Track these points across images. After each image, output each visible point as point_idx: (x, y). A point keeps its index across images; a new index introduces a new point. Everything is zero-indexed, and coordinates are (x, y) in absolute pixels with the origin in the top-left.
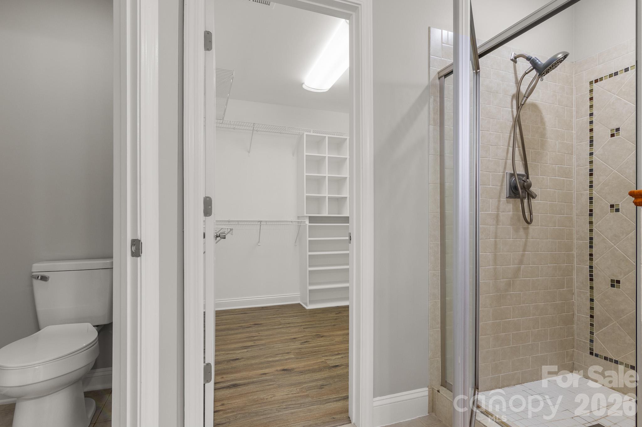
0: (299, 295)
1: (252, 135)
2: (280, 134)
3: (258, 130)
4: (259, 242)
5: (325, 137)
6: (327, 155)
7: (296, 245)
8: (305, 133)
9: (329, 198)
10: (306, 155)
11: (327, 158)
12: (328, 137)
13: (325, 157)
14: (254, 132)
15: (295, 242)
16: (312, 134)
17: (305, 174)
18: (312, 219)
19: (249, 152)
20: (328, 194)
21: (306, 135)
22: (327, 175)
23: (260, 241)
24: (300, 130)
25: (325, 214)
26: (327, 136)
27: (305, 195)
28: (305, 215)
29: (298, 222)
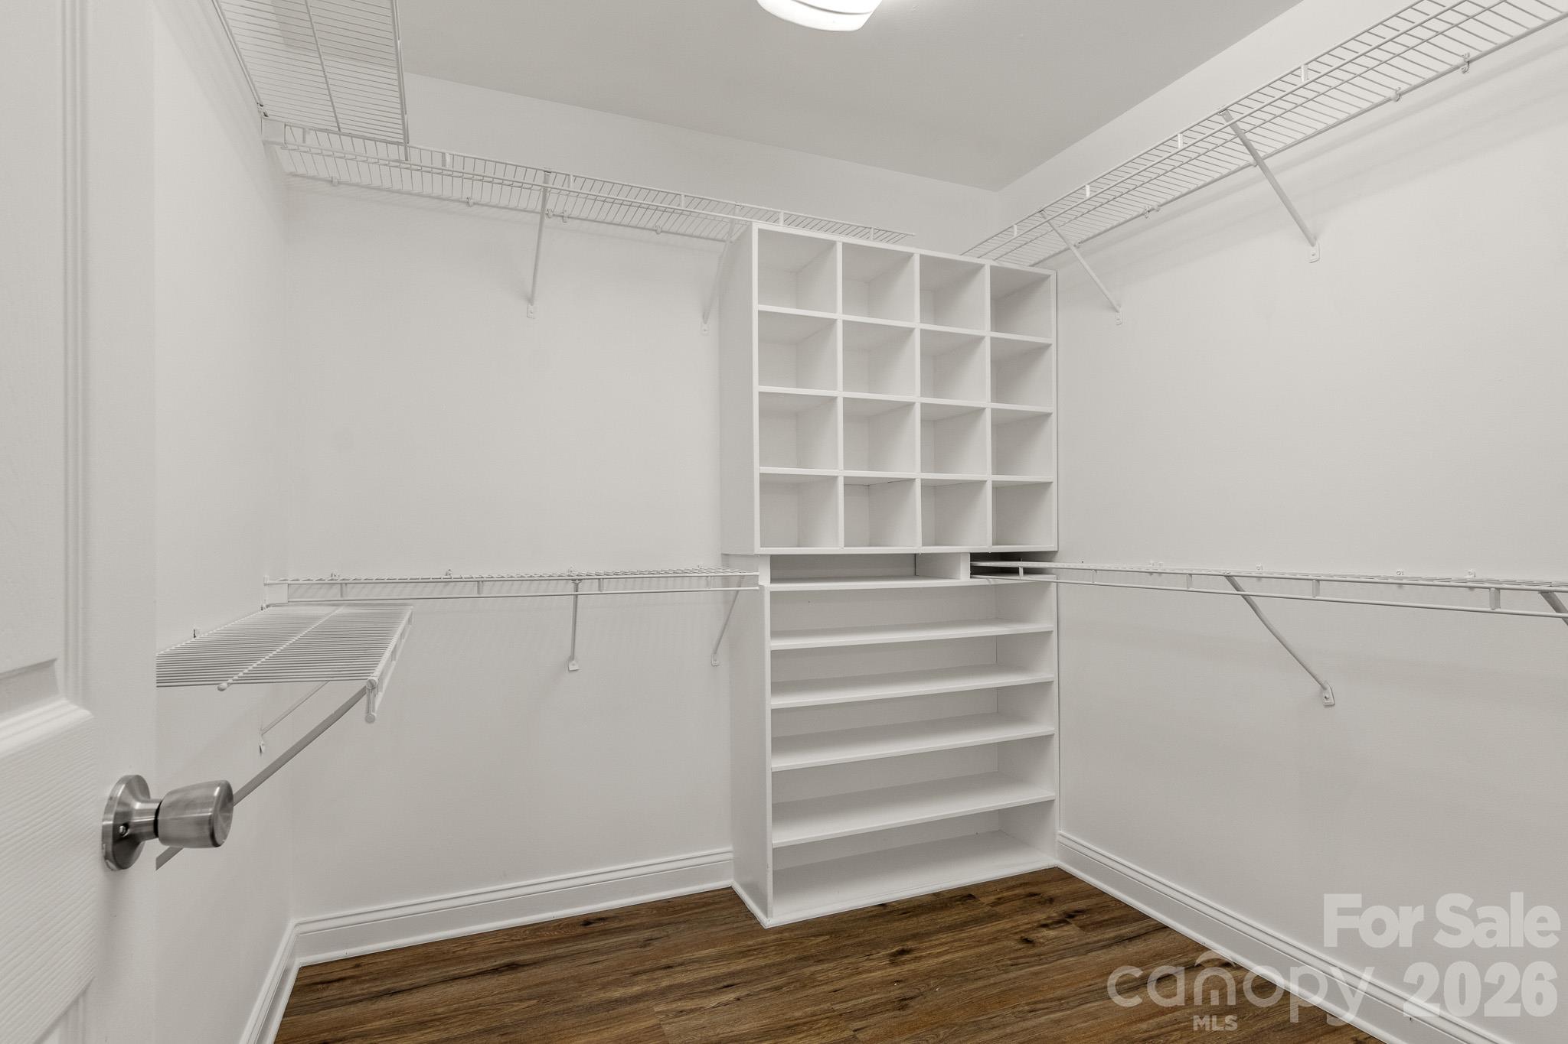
0: (731, 856)
1: (540, 230)
2: (654, 233)
3: (566, 214)
4: (572, 658)
5: (833, 244)
6: (839, 316)
7: (717, 663)
8: (757, 225)
9: (851, 484)
10: (759, 311)
11: (839, 328)
12: (844, 244)
13: (833, 322)
14: (546, 220)
15: (715, 652)
16: (780, 228)
17: (757, 388)
18: (783, 567)
19: (530, 300)
20: (846, 468)
21: (760, 231)
22: (840, 393)
23: (576, 654)
24: (737, 211)
25: (832, 543)
26: (840, 239)
27: (759, 469)
28: (759, 550)
29: (726, 580)
